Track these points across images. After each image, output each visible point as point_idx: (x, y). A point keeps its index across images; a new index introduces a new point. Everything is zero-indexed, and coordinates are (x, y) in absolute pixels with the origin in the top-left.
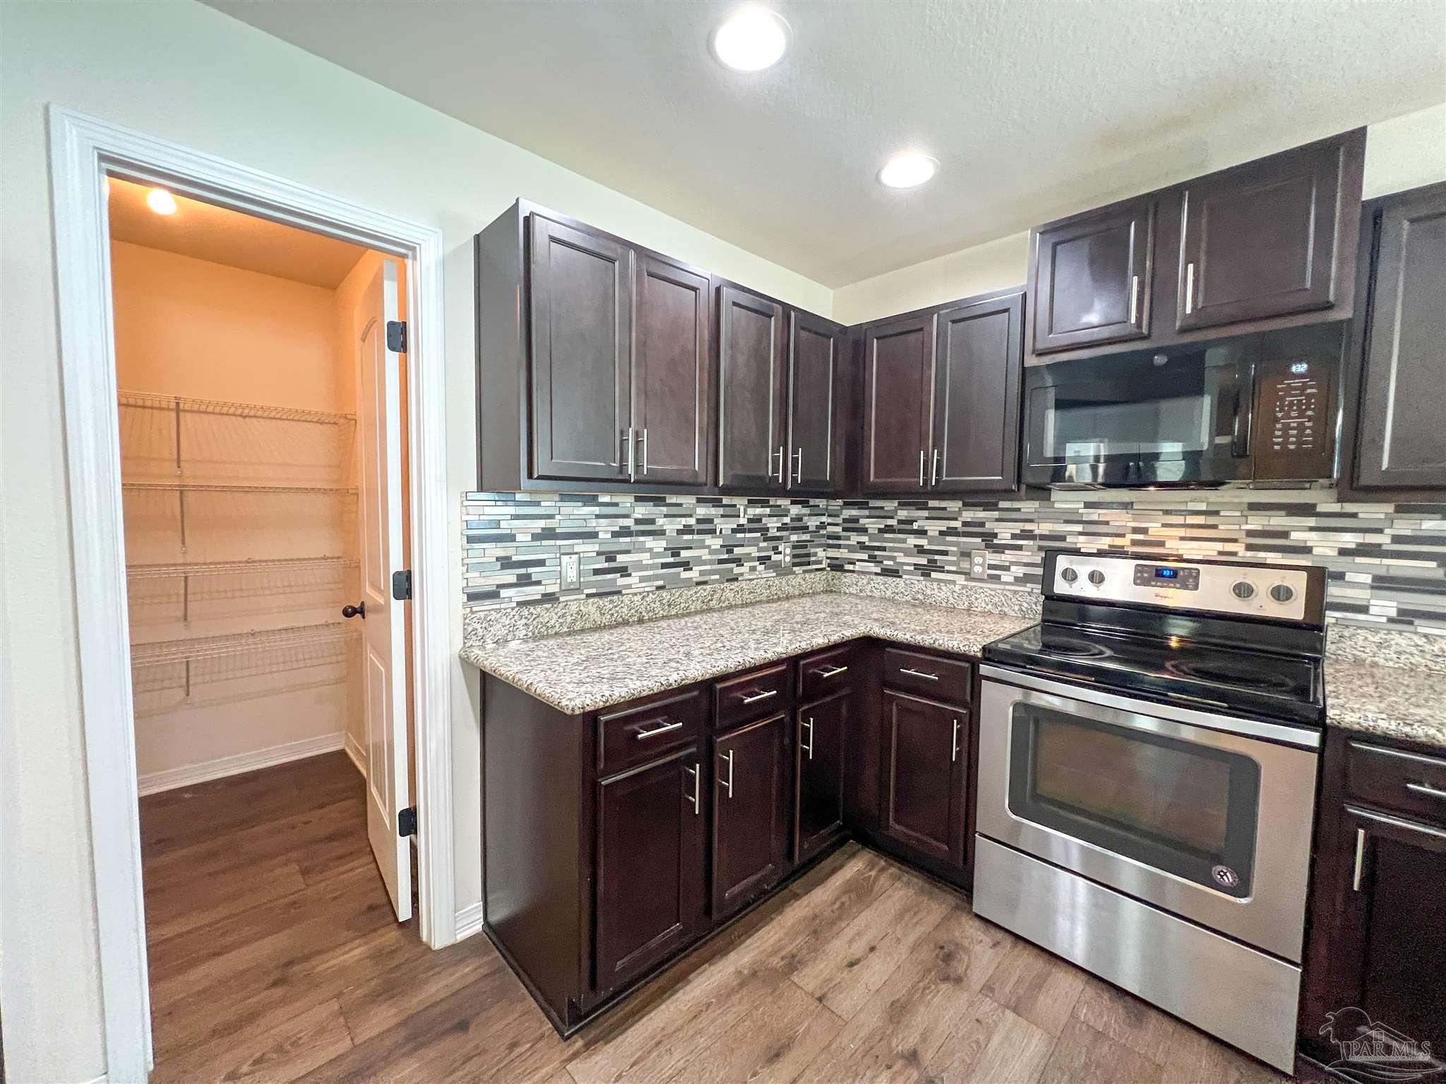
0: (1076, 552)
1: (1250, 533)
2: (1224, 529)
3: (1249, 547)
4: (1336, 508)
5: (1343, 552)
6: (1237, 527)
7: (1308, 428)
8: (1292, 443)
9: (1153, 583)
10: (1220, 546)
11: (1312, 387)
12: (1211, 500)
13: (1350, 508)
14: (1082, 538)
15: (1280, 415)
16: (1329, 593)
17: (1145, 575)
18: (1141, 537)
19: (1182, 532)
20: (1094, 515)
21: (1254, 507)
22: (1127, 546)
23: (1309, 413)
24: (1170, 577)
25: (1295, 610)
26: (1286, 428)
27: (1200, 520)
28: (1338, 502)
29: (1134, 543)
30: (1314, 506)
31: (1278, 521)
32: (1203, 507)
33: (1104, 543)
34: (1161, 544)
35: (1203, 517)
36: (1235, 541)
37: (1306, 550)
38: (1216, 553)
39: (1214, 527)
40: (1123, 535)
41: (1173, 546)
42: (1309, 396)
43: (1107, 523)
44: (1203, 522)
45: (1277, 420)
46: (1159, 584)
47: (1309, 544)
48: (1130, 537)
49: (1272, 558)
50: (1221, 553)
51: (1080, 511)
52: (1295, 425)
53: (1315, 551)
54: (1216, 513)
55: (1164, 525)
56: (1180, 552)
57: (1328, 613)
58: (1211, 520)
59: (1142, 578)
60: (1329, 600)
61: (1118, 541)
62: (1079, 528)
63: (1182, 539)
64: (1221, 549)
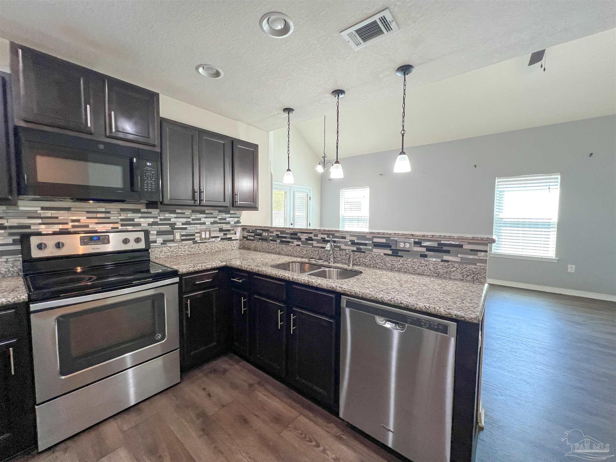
0: (39, 234)
1: (122, 220)
2: (113, 218)
3: (122, 225)
4: (146, 210)
5: (149, 225)
6: (117, 218)
7: (153, 184)
8: (150, 189)
9: (90, 244)
10: (112, 225)
11: (153, 171)
12: (106, 207)
13: (150, 210)
14: (43, 226)
15: (145, 178)
16: (150, 238)
17: (86, 241)
18: (77, 224)
19: (96, 221)
20: (49, 213)
21: (122, 210)
22: (70, 228)
23: (153, 179)
24: (97, 240)
25: (142, 245)
26: (147, 183)
27: (103, 215)
28: (146, 208)
29: (73, 227)
30: (140, 210)
31: (130, 215)
32: (103, 210)
33: (57, 228)
34: (87, 226)
35: (104, 214)
36: (117, 223)
37: (139, 225)
38: (110, 228)
39: (109, 218)
40: (67, 223)
41: (92, 227)
42: (153, 174)
43: (57, 218)
44: (104, 216)
45: (145, 180)
46: (93, 244)
47: (140, 223)
48: (71, 224)
49: (130, 228)
50: (112, 228)
51: (39, 212)
52: (150, 183)
53: (142, 225)
54: (109, 212)
55: (88, 218)
56: (96, 229)
57: (151, 244)
58: (107, 215)
59: (84, 242)
60: (150, 240)
61: (65, 226)
62: (40, 221)
63: (97, 223)
64: (112, 227)
